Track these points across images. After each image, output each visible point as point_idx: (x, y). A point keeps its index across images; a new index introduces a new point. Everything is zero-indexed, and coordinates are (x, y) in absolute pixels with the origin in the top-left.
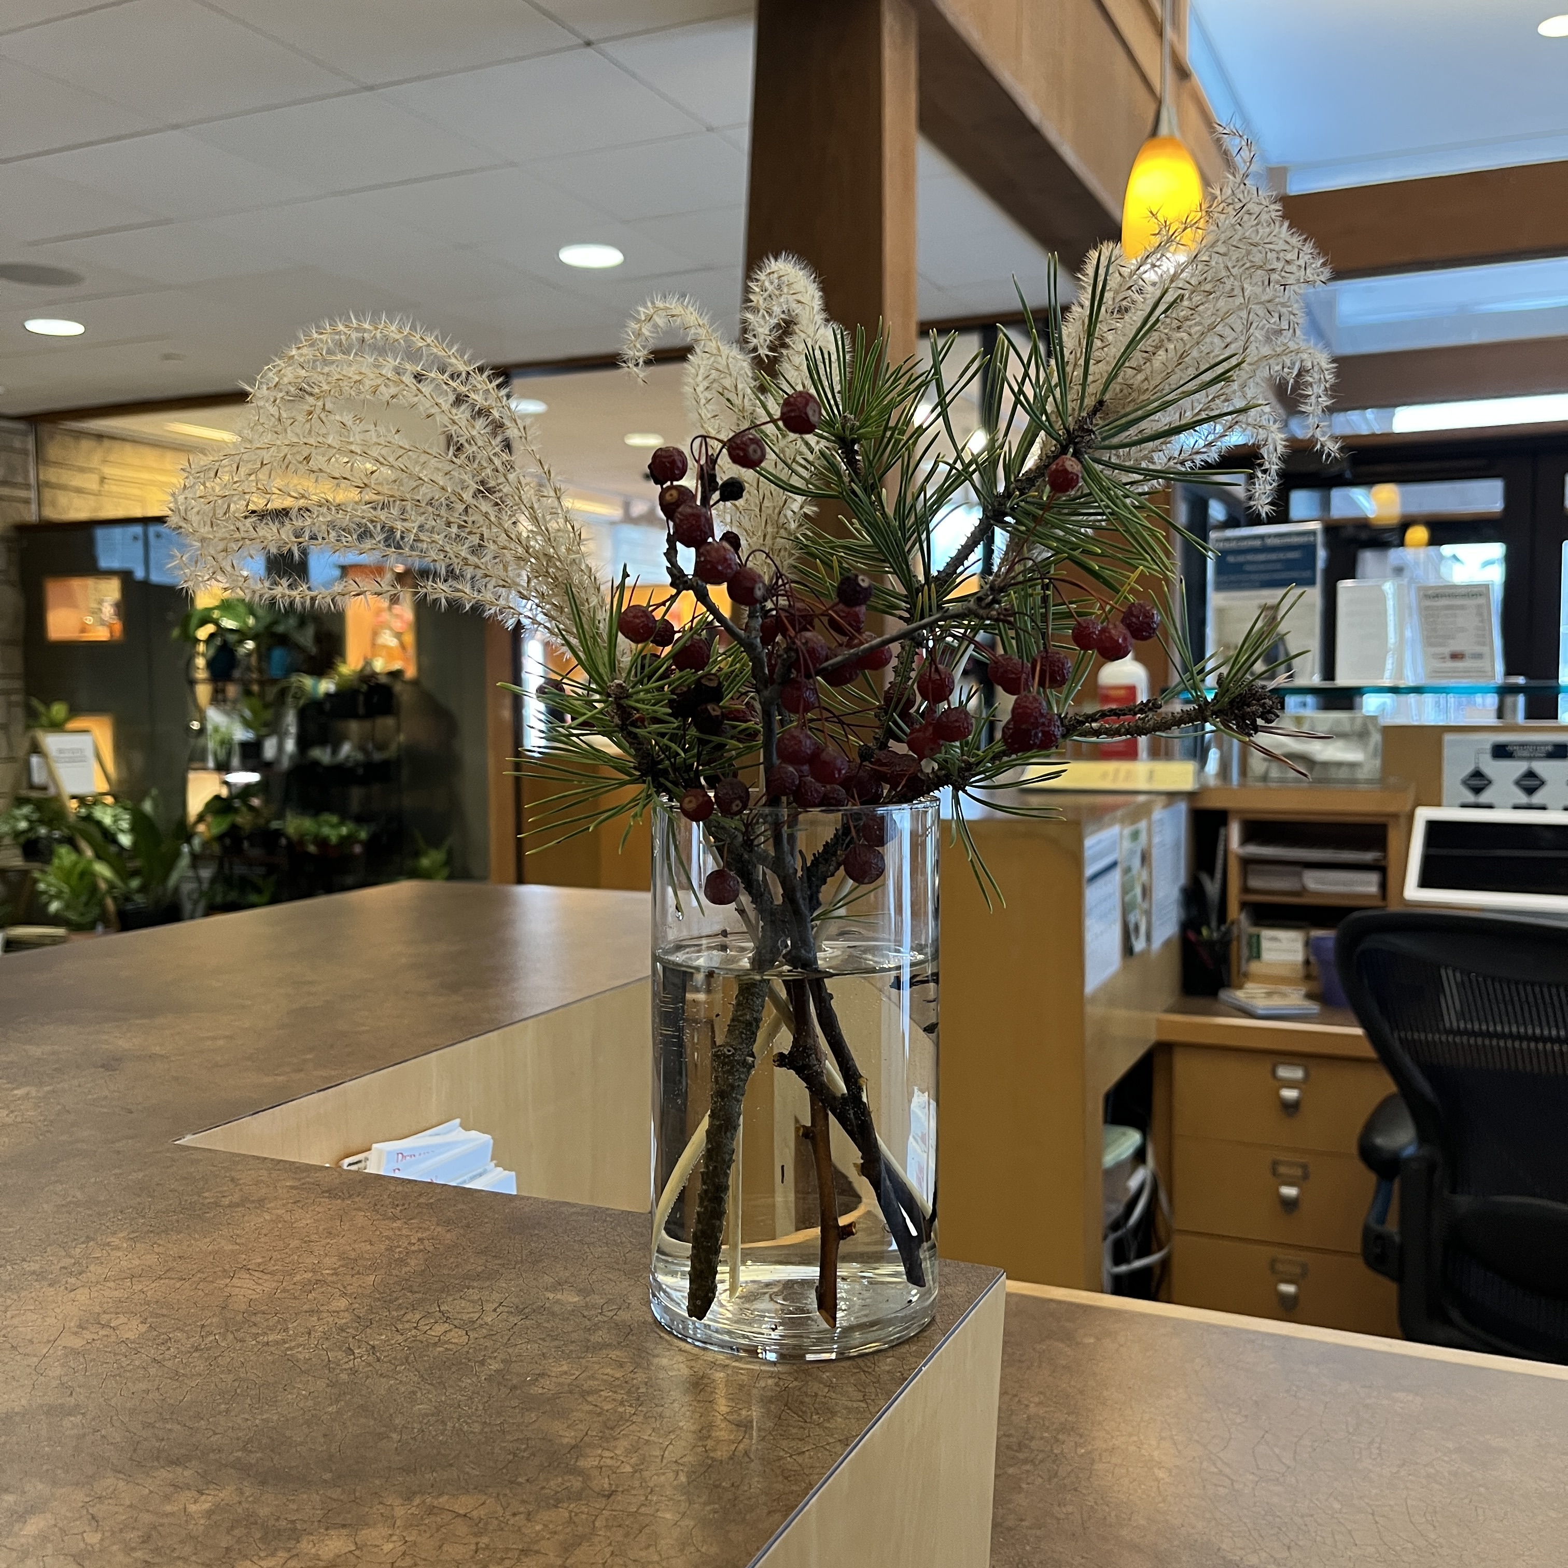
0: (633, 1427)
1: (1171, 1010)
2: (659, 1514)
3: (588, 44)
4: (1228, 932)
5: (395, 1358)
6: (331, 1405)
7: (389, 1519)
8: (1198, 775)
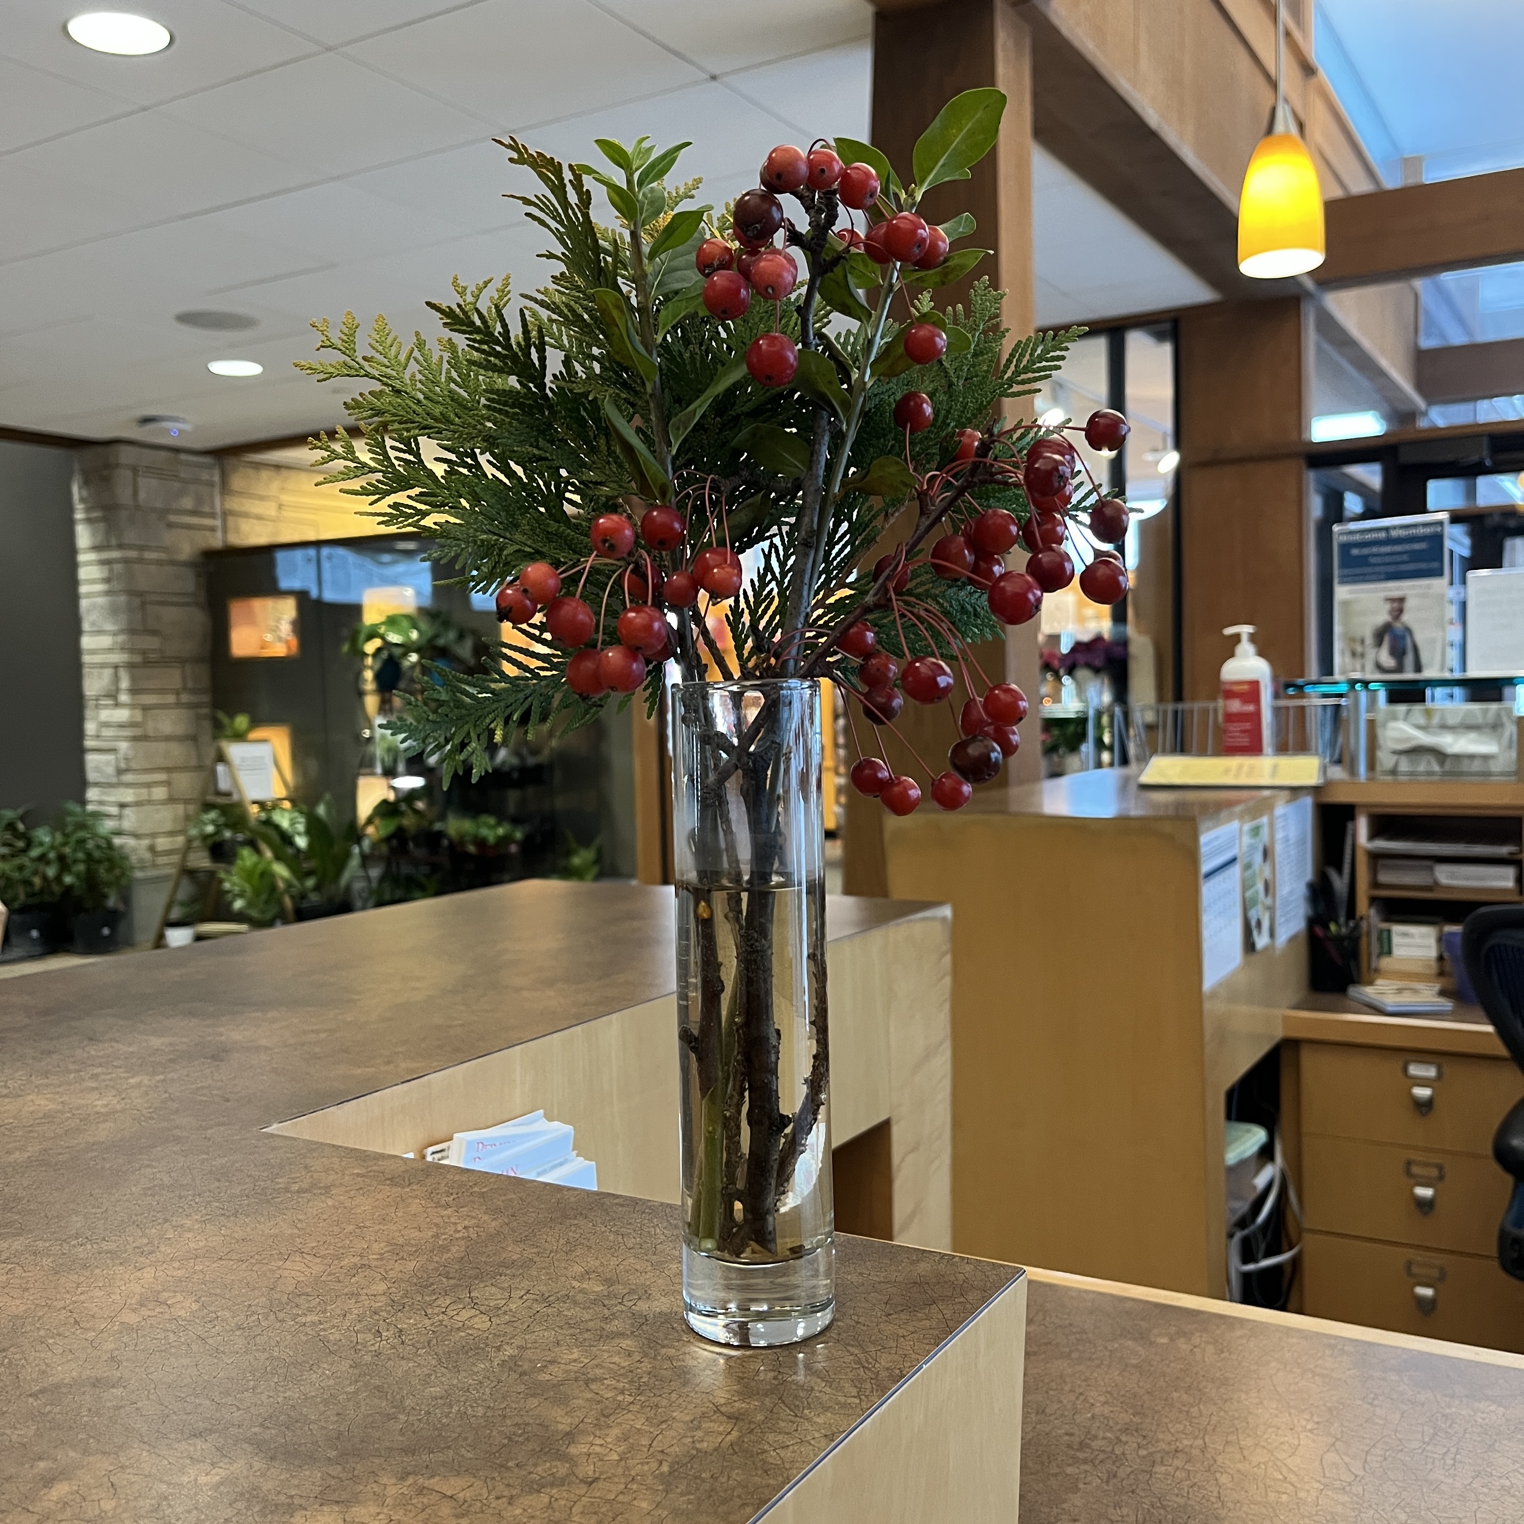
0: (630, 1416)
1: (1298, 1007)
2: (635, 1502)
3: (714, 78)
4: (1357, 927)
5: (418, 1342)
6: (350, 1385)
7: (381, 1500)
8: (1324, 769)
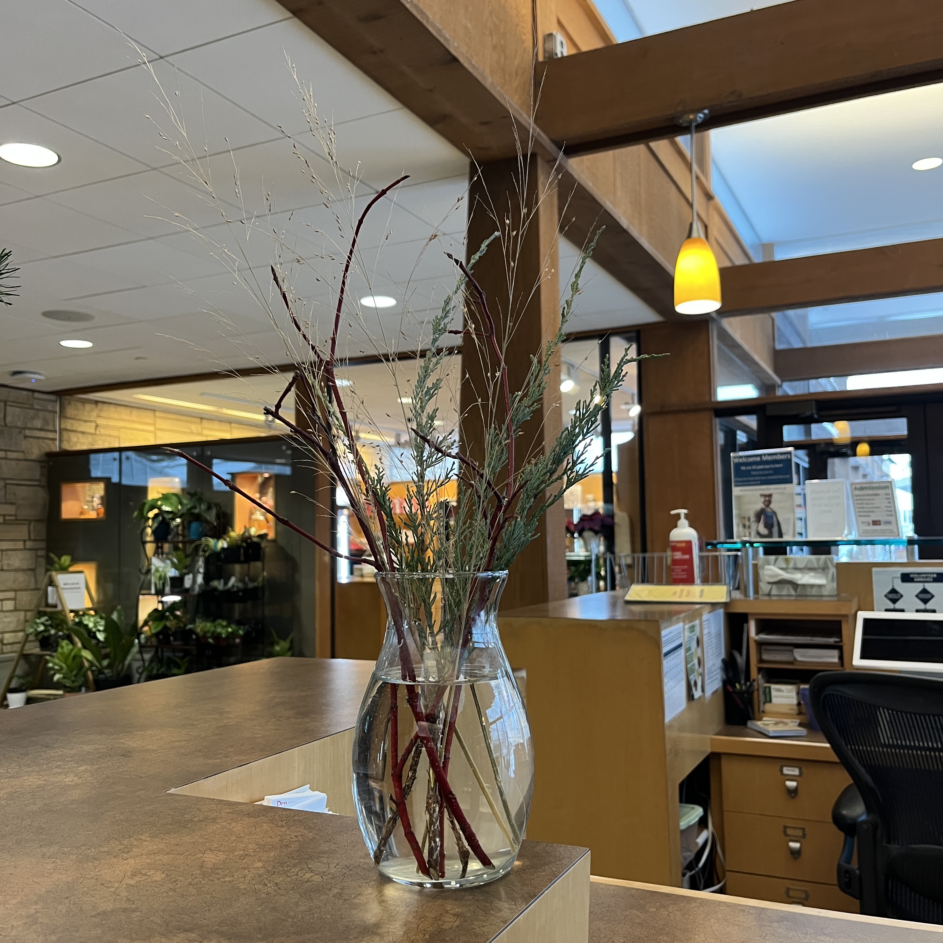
1: (719, 734)
4: (751, 685)
5: (287, 888)
6: (258, 907)
8: (729, 593)
